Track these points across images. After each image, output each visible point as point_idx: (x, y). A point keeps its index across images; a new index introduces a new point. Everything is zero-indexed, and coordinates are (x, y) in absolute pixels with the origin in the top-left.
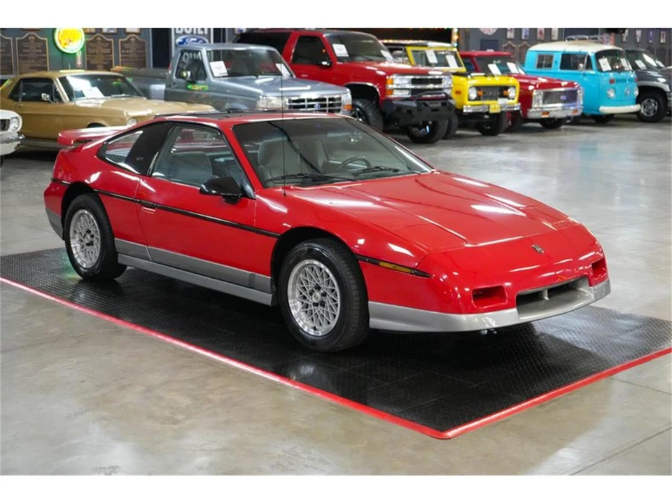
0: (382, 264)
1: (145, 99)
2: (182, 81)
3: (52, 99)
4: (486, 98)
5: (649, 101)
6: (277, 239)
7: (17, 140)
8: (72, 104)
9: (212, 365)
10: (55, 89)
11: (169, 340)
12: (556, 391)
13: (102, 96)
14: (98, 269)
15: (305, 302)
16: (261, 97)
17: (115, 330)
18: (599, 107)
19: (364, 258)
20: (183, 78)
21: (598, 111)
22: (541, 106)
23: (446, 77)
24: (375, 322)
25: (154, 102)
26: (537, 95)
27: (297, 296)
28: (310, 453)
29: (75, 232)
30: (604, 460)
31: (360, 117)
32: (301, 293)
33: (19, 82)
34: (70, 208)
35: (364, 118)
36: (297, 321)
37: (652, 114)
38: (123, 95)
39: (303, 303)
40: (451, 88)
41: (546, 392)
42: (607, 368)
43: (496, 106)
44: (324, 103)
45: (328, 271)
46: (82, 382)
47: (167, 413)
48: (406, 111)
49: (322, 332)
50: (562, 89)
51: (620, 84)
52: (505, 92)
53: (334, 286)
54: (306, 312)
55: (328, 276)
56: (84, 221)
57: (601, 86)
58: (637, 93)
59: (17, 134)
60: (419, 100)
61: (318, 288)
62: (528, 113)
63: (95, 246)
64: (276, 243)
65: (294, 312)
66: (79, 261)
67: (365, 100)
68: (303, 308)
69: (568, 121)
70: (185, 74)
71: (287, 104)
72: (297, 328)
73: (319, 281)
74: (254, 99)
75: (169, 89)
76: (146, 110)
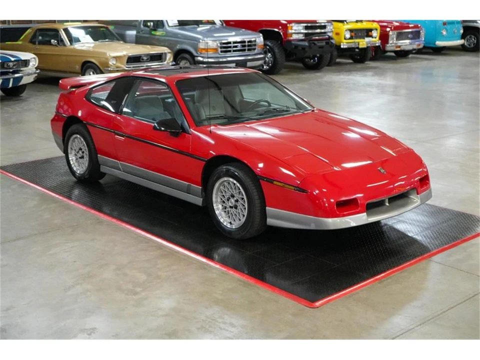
0: (275, 182)
1: (122, 42)
2: (146, 28)
3: (58, 44)
4: (357, 37)
5: (471, 37)
6: (205, 163)
7: (35, 73)
8: (72, 47)
9: (161, 249)
10: (61, 36)
11: (133, 229)
12: (392, 271)
13: (92, 41)
14: (87, 175)
15: (224, 205)
16: (201, 41)
17: (98, 221)
18: (435, 42)
19: (263, 178)
20: (148, 27)
21: (435, 44)
22: (395, 42)
23: (329, 24)
24: (270, 221)
25: (128, 46)
26: (392, 34)
27: (219, 201)
28: (223, 318)
29: (72, 149)
30: (420, 325)
31: (270, 52)
32: (222, 199)
33: (36, 31)
34: (68, 133)
35: (272, 53)
36: (219, 218)
37: (472, 46)
38: (107, 40)
39: (223, 205)
40: (332, 32)
41: (385, 271)
42: (427, 252)
43: (363, 43)
44: (244, 44)
45: (238, 185)
46: (75, 262)
47: (130, 286)
48: (301, 49)
49: (235, 226)
50: (410, 30)
51: (451, 26)
52: (370, 33)
53: (243, 195)
54: (225, 212)
55: (240, 189)
56: (77, 142)
57: (437, 27)
58: (462, 31)
59: (35, 69)
60: (310, 41)
61: (233, 196)
62: (386, 47)
63: (85, 159)
64: (205, 165)
65: (217, 212)
66: (75, 169)
67: (273, 41)
68: (223, 209)
69: (414, 52)
70: (149, 24)
71: (219, 45)
72: (219, 222)
73: (233, 191)
74: (196, 42)
75: (138, 34)
76: (122, 52)
